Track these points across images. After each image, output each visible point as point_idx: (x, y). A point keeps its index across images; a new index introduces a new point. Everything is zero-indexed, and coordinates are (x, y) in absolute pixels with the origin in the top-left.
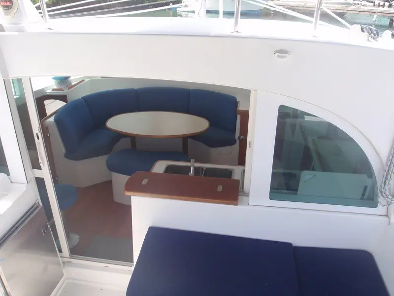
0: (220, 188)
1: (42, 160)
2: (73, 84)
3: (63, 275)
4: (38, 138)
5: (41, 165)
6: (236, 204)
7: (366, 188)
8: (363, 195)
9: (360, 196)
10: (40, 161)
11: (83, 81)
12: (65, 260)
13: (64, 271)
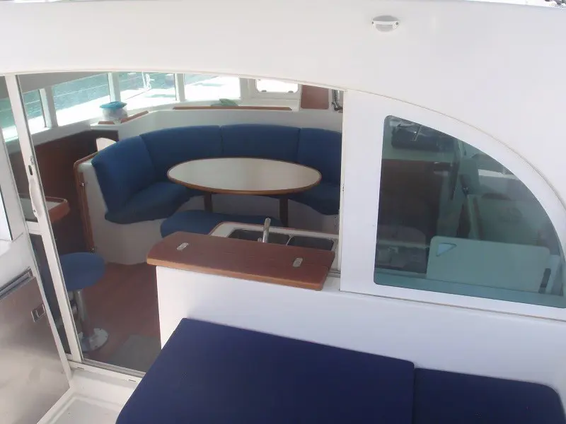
0: (298, 262)
1: (36, 207)
2: (130, 116)
3: (69, 387)
4: (31, 174)
5: (36, 214)
6: (320, 289)
7: (548, 272)
8: (544, 285)
9: (538, 288)
10: (34, 208)
11: (147, 112)
12: (75, 365)
13: (71, 383)
